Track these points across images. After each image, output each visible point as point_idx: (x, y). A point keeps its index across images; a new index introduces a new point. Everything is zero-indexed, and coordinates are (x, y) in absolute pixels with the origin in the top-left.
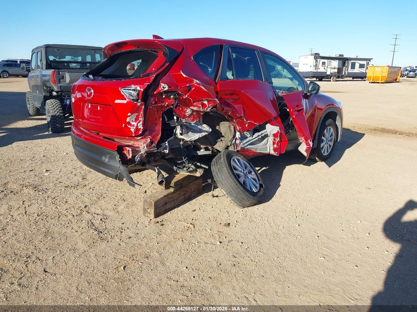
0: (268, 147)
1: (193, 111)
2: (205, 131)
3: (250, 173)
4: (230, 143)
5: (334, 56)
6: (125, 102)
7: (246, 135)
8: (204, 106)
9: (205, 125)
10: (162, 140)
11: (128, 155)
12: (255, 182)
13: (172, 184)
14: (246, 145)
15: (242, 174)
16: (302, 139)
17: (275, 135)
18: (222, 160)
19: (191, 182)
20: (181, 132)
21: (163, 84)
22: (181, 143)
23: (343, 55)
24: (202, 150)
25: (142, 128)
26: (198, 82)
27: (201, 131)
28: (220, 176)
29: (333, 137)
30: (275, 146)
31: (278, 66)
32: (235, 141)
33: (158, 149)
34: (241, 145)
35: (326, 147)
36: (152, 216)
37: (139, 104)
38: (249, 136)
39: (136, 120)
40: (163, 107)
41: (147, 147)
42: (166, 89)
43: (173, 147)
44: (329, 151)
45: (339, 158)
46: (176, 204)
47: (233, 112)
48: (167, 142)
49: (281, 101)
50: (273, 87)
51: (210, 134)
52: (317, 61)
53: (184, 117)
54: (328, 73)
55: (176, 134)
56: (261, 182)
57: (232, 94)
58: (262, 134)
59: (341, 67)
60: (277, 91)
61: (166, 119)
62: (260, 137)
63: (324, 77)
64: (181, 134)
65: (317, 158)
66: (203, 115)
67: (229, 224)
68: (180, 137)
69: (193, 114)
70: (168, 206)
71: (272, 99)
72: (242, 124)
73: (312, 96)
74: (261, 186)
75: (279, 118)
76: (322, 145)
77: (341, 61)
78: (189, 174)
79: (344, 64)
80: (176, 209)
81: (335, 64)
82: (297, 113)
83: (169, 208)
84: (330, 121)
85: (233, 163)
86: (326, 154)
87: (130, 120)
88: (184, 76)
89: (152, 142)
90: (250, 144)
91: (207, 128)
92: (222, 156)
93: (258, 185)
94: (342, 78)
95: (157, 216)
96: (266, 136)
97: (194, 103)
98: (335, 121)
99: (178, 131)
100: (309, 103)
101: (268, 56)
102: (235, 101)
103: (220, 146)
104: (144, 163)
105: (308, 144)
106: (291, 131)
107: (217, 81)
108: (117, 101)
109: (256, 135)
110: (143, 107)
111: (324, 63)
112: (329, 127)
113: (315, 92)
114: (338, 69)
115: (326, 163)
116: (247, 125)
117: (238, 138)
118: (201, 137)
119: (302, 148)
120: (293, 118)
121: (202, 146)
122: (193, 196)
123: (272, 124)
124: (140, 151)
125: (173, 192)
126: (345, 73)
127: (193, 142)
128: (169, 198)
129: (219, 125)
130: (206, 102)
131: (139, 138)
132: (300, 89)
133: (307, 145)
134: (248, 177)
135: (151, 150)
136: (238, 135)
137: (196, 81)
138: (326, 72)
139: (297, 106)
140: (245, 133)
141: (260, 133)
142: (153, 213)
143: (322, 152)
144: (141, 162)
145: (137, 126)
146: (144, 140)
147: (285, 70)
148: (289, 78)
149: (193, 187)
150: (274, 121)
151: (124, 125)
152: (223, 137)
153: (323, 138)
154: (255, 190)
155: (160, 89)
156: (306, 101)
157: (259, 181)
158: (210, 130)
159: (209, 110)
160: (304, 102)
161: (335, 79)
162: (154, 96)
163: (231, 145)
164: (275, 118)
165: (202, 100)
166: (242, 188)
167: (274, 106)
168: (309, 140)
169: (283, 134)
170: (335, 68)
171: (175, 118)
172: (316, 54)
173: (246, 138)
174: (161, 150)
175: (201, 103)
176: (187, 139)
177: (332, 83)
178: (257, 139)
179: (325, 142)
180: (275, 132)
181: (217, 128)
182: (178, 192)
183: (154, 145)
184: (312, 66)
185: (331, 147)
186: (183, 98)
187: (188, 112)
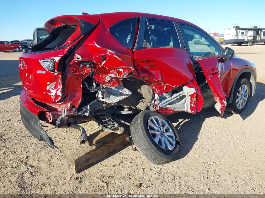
0: (186, 106)
1: (112, 78)
2: (125, 95)
3: (167, 130)
4: (150, 104)
5: (250, 28)
6: (44, 72)
7: (165, 96)
8: (120, 73)
9: (125, 89)
10: (84, 104)
11: (49, 119)
12: (171, 140)
13: (94, 142)
14: (164, 105)
15: (158, 133)
16: (217, 99)
17: (192, 96)
18: (139, 121)
19: (115, 138)
20: (102, 96)
21: (77, 55)
22: (104, 105)
23: (257, 27)
24: (126, 110)
25: (61, 95)
26: (111, 52)
27: (121, 94)
28: (136, 136)
29: (247, 93)
30: (192, 105)
31: (196, 35)
32: (154, 102)
33: (78, 112)
34: (160, 105)
35: (240, 102)
36: (74, 172)
37: (56, 74)
38: (167, 96)
39: (55, 87)
40: (82, 75)
41: (67, 111)
42: (80, 59)
43: (97, 109)
44: (244, 105)
45: (253, 111)
46: (100, 159)
47: (150, 77)
48: (88, 106)
49: (198, 65)
50: (190, 53)
51: (130, 96)
52: (237, 32)
53: (104, 83)
54: (246, 40)
55: (98, 98)
56: (177, 139)
57: (148, 61)
58: (180, 95)
59: (255, 35)
60: (194, 56)
61: (87, 86)
62: (178, 97)
63: (242, 43)
64: (103, 98)
65: (232, 112)
66: (122, 81)
67: (141, 184)
68: (102, 100)
69: (113, 81)
70: (91, 162)
71: (188, 64)
72: (160, 88)
73: (227, 60)
74: (177, 143)
75: (195, 81)
76: (237, 101)
77: (255, 31)
78: (111, 131)
79: (258, 33)
80: (99, 164)
81: (251, 33)
82: (212, 76)
83: (92, 163)
84: (244, 80)
85: (150, 123)
86: (241, 107)
87: (50, 88)
88: (98, 46)
89: (72, 106)
90: (169, 104)
91: (128, 92)
92: (139, 117)
93: (174, 143)
94: (256, 43)
95: (78, 171)
96: (184, 96)
97: (110, 71)
98: (249, 79)
99: (100, 95)
100: (224, 66)
101: (186, 26)
102: (152, 68)
103: (141, 106)
104: (70, 123)
105: (222, 103)
106: (208, 90)
107: (134, 50)
108: (38, 72)
109: (175, 95)
110: (61, 76)
111: (243, 33)
112: (243, 86)
113: (230, 56)
114: (254, 37)
115: (241, 116)
116: (165, 88)
117: (157, 99)
118: (121, 99)
119: (217, 106)
120: (208, 80)
121: (125, 106)
122: (117, 149)
123: (189, 86)
124: (61, 115)
125: (96, 149)
126: (259, 39)
127: (116, 104)
128: (91, 154)
129: (140, 88)
130: (121, 70)
131: (60, 104)
132: (217, 54)
133: (222, 105)
134: (164, 136)
135: (71, 114)
136: (157, 96)
137: (109, 51)
138: (244, 39)
139: (213, 70)
140: (164, 94)
141: (178, 94)
142: (75, 169)
143: (237, 106)
144: (67, 123)
145: (56, 94)
146: (64, 106)
147: (203, 38)
148: (207, 45)
149: (118, 141)
150: (191, 84)
151: (45, 92)
152: (144, 98)
153: (238, 94)
154: (170, 148)
155: (75, 60)
156: (221, 65)
157: (176, 137)
158: (131, 93)
159: (125, 76)
160: (220, 66)
161: (251, 44)
162: (71, 66)
163: (150, 105)
164: (192, 81)
165: (118, 68)
166: (156, 149)
167: (191, 70)
168: (224, 100)
169: (200, 94)
170: (251, 36)
171: (94, 84)
172: (237, 27)
173: (166, 98)
174: (81, 113)
175: (117, 71)
176: (108, 102)
177: (249, 47)
178: (175, 99)
179: (240, 98)
180: (192, 93)
181: (139, 90)
182: (101, 148)
183: (74, 109)
184: (234, 35)
185: (246, 102)
186: (99, 67)
187: (107, 78)
